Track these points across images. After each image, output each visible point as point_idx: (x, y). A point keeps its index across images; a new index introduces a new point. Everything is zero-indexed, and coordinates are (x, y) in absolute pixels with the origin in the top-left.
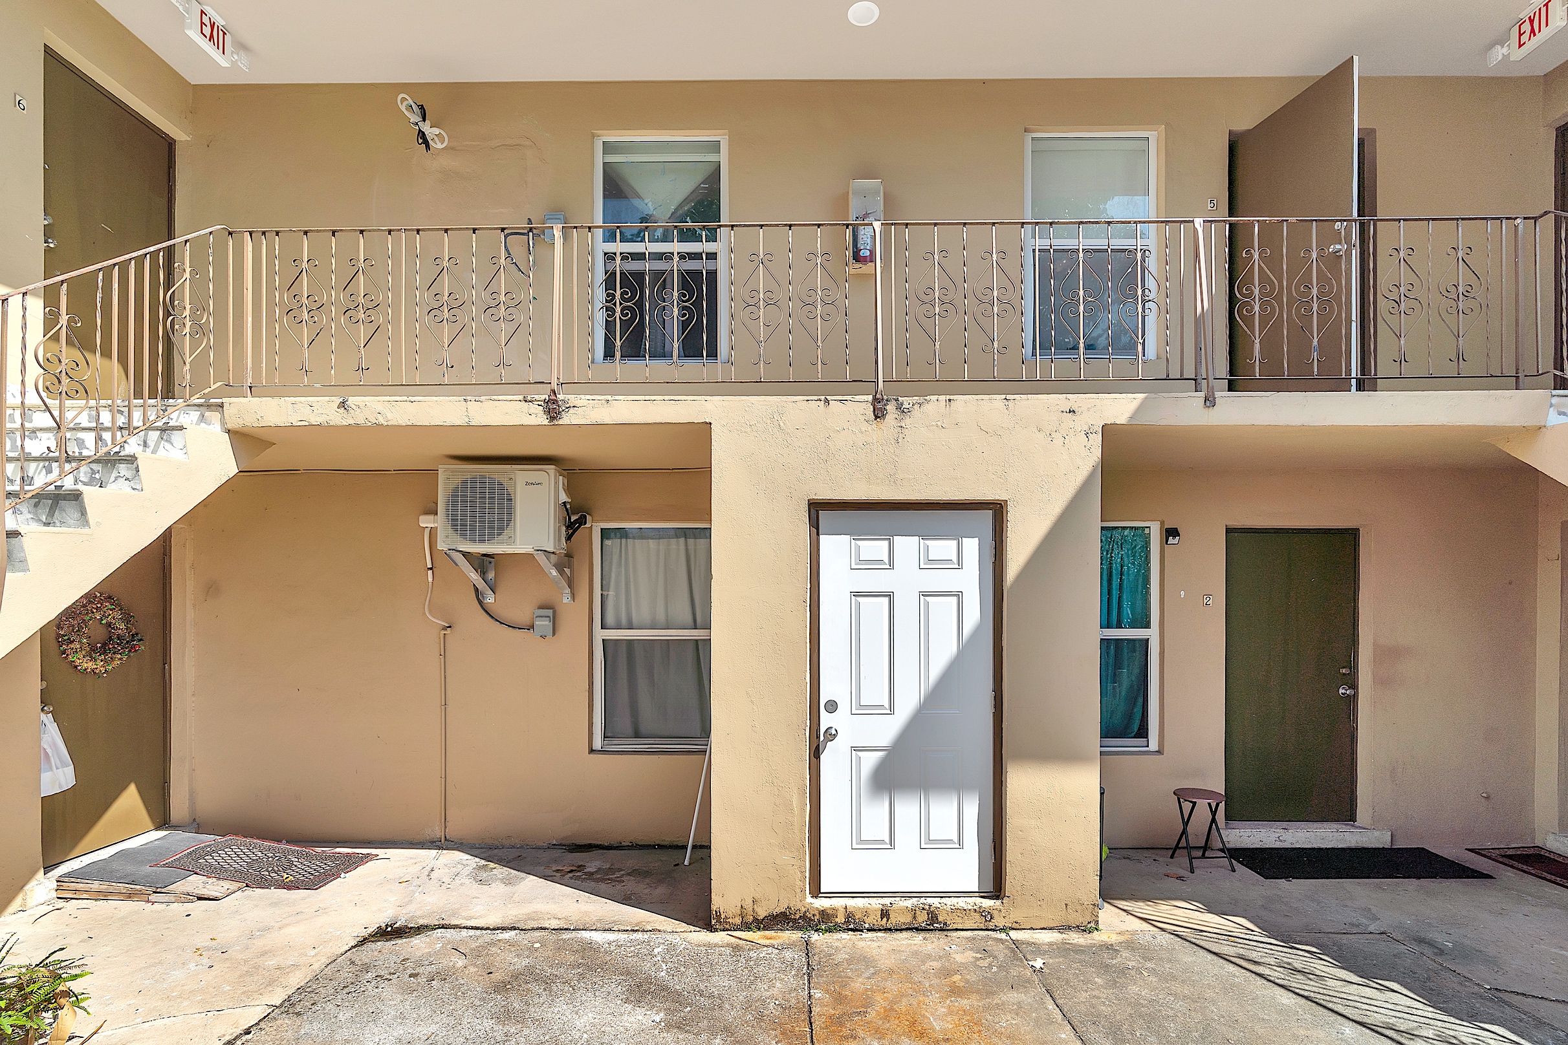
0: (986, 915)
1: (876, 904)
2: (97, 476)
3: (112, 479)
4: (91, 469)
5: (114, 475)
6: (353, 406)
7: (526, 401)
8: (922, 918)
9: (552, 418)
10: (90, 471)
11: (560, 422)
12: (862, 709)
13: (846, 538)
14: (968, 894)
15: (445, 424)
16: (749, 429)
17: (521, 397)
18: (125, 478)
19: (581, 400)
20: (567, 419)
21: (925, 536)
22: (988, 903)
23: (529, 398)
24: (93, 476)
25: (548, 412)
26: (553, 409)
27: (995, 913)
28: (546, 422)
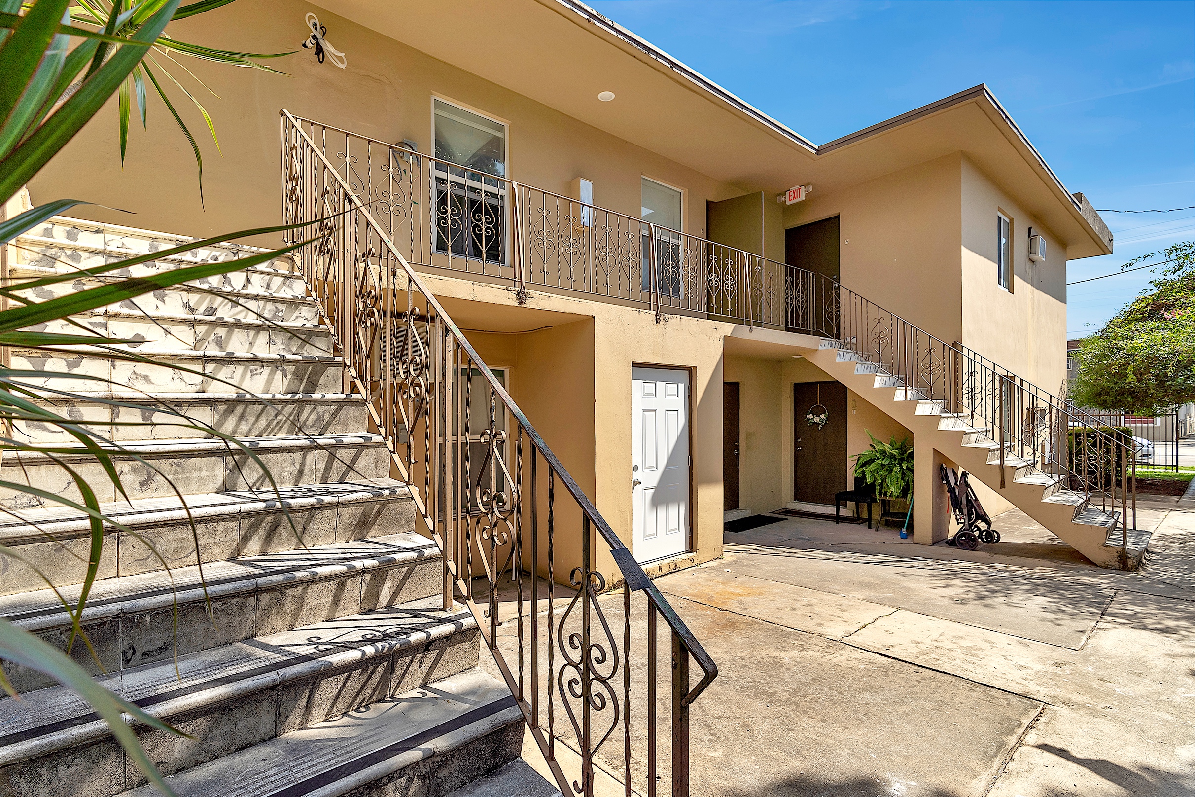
0: (692, 560)
1: (656, 564)
2: (280, 314)
3: (294, 317)
4: (276, 308)
5: (295, 315)
6: (400, 276)
7: (507, 290)
8: (672, 566)
9: (521, 303)
10: (274, 309)
11: (524, 306)
12: (647, 468)
13: (641, 381)
14: (680, 553)
15: (459, 297)
16: (610, 322)
17: (505, 287)
18: (304, 318)
19: (536, 294)
20: (529, 304)
21: (668, 382)
22: (691, 555)
23: (509, 289)
24: (277, 314)
25: (519, 298)
26: (521, 297)
27: (694, 558)
28: (517, 305)
